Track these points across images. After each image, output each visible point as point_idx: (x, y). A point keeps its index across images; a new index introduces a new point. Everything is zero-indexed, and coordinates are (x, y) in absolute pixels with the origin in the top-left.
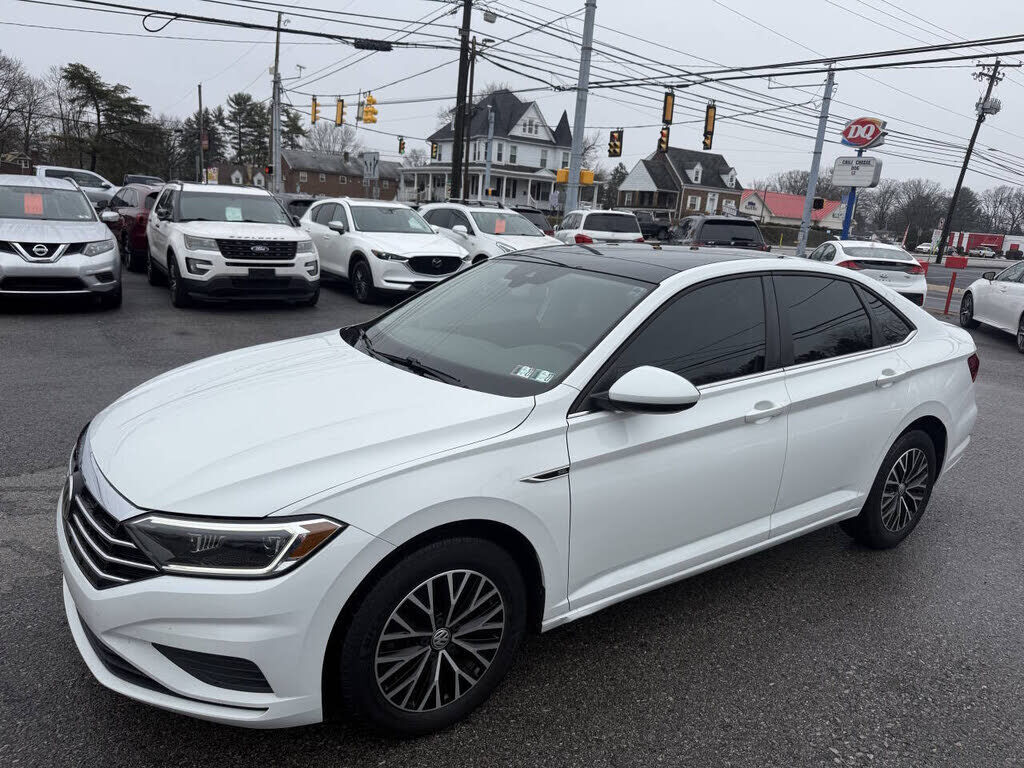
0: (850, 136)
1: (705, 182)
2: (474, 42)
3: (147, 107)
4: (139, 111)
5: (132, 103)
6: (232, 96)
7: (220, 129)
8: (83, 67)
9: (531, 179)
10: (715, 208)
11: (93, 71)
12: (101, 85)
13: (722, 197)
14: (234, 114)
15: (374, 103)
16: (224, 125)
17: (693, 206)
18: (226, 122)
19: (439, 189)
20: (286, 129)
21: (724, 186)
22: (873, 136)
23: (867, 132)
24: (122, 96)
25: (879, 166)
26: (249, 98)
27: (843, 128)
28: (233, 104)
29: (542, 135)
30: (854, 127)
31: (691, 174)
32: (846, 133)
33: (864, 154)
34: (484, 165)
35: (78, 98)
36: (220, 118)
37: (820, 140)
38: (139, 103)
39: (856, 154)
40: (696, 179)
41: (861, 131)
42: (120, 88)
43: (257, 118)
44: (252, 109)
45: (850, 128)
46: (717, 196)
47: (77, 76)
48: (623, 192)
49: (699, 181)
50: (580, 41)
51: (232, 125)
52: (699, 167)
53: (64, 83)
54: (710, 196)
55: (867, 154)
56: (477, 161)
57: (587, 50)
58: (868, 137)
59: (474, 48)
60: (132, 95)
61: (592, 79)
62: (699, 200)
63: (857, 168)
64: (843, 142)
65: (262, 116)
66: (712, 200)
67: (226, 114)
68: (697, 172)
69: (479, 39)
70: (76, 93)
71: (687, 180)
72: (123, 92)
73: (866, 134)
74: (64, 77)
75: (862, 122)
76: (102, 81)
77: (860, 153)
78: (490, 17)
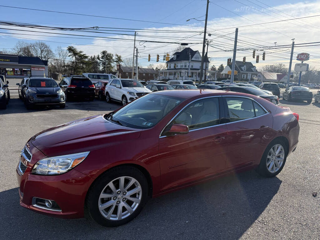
0: (299, 58)
1: (247, 71)
2: (208, 42)
3: (89, 56)
4: (86, 57)
5: (85, 55)
6: (102, 52)
7: (99, 61)
8: (73, 47)
9: (198, 72)
10: (250, 77)
11: (75, 48)
12: (76, 51)
13: (252, 74)
14: (102, 56)
15: (169, 55)
16: (99, 59)
17: (244, 77)
18: (101, 59)
19: (170, 76)
20: (117, 60)
21: (252, 71)
22: (306, 58)
23: (304, 56)
24: (81, 54)
25: (308, 65)
26: (106, 52)
27: (297, 56)
28: (102, 54)
29: (200, 60)
30: (300, 55)
31: (243, 68)
32: (297, 57)
33: (303, 63)
34: (188, 69)
35: (71, 55)
36: (98, 58)
37: (291, 59)
38: (87, 55)
39: (301, 63)
40: (244, 70)
41: (302, 57)
42: (81, 52)
43: (109, 58)
44: (108, 55)
45: (299, 56)
46: (251, 74)
47: (71, 50)
48: (222, 74)
49: (245, 70)
50: (234, 40)
51: (102, 59)
52: (245, 66)
53: (68, 52)
54: (249, 74)
55: (305, 62)
56: (182, 68)
57: (236, 42)
58: (304, 58)
59: (208, 43)
60: (84, 54)
61: (237, 49)
62: (245, 75)
63: (302, 67)
64: (297, 60)
65: (111, 57)
66: (249, 75)
67: (100, 57)
68: (245, 68)
69: (209, 41)
70: (70, 54)
71: (242, 70)
72: (82, 53)
73: (304, 57)
74: (68, 50)
75: (303, 54)
76: (77, 50)
77: (302, 62)
78: (210, 35)
